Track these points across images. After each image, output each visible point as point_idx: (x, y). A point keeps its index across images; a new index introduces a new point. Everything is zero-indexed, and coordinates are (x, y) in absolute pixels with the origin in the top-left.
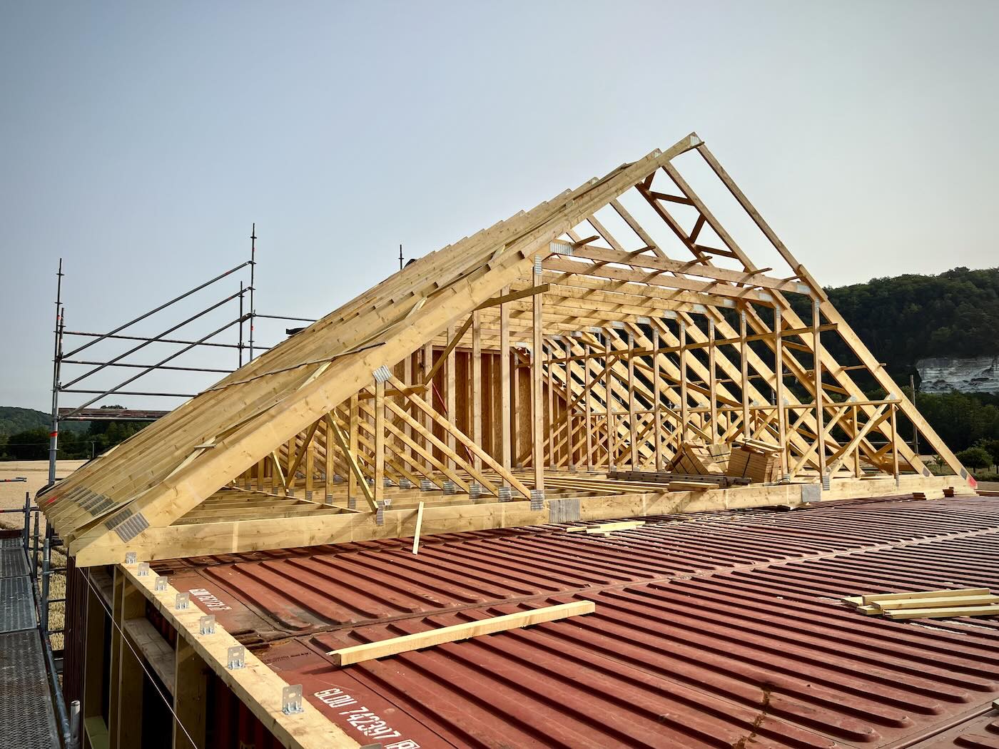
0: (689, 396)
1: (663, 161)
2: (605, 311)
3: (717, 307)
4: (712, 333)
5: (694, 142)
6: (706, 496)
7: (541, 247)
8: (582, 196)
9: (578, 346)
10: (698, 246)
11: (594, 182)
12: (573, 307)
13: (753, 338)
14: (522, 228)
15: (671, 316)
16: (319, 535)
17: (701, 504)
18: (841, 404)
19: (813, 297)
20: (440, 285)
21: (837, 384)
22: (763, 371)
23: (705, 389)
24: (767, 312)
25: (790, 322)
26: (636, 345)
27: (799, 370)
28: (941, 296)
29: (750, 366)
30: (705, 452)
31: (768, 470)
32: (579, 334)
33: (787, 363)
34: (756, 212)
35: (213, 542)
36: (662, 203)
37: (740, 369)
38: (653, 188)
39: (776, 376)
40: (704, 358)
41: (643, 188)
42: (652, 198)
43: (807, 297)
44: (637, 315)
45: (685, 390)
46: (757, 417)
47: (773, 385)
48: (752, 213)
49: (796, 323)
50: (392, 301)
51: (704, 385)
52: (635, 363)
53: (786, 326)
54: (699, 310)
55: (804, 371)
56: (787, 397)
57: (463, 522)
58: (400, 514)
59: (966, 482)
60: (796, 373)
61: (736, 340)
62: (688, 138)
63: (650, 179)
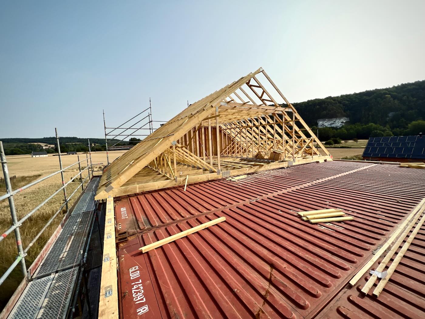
0: (260, 136)
1: (252, 76)
2: (239, 117)
3: (268, 115)
4: (267, 122)
5: (261, 70)
6: (263, 167)
7: (218, 104)
8: (231, 87)
9: (233, 125)
10: (263, 99)
11: (235, 82)
12: (230, 117)
13: (277, 123)
14: (215, 97)
15: (256, 118)
16: (160, 186)
17: (262, 169)
18: (299, 139)
19: (293, 112)
20: (193, 114)
21: (298, 134)
22: (279, 130)
23: (265, 135)
24: (281, 116)
25: (287, 119)
26: (247, 125)
27: (289, 131)
28: (324, 104)
29: (276, 130)
30: (264, 153)
31: (280, 158)
32: (233, 122)
33: (286, 129)
34: (278, 89)
35: (131, 191)
36: (253, 88)
37: (273, 130)
38: (250, 84)
39: (283, 132)
40: (264, 127)
41: (248, 84)
42: (250, 86)
43: (291, 112)
44: (247, 118)
45: (259, 135)
46: (278, 142)
47: (282, 134)
48: (277, 90)
49: (289, 119)
50: (182, 118)
51: (265, 134)
52: (247, 129)
53: (286, 120)
54: (263, 116)
55: (290, 131)
56: (285, 137)
57: (199, 180)
58: (182, 179)
59: (330, 157)
60: (288, 131)
61: (273, 124)
62: (259, 69)
63: (249, 81)
